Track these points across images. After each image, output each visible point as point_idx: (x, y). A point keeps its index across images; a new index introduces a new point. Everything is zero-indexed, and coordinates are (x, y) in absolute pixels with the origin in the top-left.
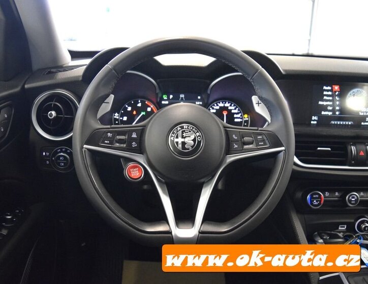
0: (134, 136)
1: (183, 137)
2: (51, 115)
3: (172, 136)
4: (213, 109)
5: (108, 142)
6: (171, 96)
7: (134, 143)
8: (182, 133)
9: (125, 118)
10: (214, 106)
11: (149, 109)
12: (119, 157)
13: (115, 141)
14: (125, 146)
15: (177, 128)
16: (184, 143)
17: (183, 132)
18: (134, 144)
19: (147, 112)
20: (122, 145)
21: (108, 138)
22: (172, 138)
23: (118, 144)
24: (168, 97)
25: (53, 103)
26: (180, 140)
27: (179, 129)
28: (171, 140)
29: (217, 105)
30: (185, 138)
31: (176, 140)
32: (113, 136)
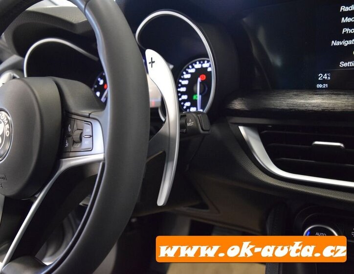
4: (187, 73)
10: (189, 68)
29: (193, 67)
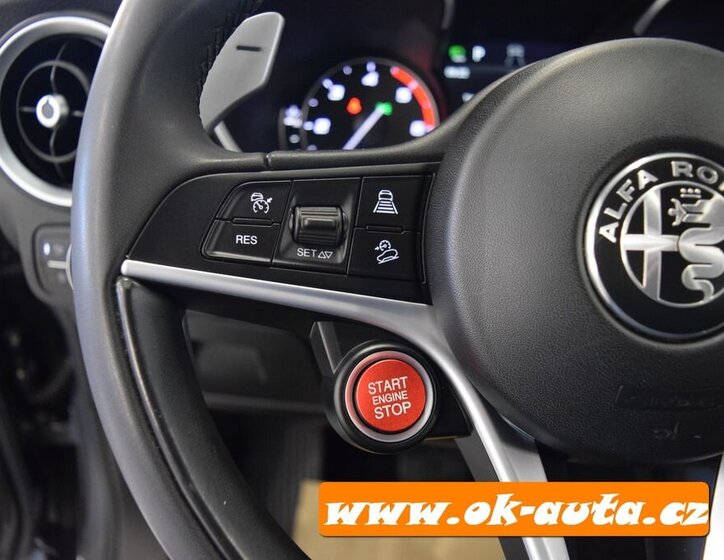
0: (385, 206)
1: (668, 227)
2: (48, 112)
3: (604, 220)
5: (254, 240)
6: (478, 53)
7: (384, 245)
8: (666, 204)
9: (322, 126)
11: (403, 96)
12: (309, 316)
13: (286, 239)
14: (340, 257)
15: (633, 175)
16: (673, 262)
17: (667, 197)
18: (386, 252)
19: (396, 106)
20: (325, 256)
21: (251, 222)
22: (608, 231)
23: (303, 253)
24: (469, 54)
25: (55, 63)
26: (652, 242)
27: (644, 178)
28: (601, 241)
30: (678, 231)
31: (629, 242)
32: (280, 211)
